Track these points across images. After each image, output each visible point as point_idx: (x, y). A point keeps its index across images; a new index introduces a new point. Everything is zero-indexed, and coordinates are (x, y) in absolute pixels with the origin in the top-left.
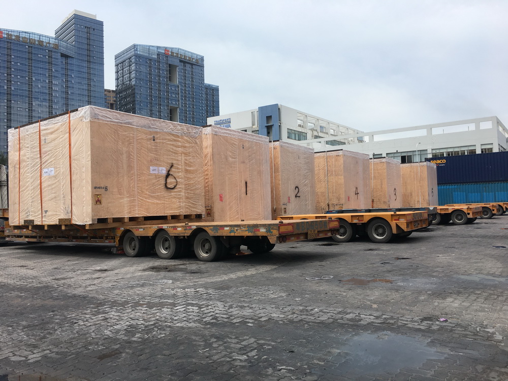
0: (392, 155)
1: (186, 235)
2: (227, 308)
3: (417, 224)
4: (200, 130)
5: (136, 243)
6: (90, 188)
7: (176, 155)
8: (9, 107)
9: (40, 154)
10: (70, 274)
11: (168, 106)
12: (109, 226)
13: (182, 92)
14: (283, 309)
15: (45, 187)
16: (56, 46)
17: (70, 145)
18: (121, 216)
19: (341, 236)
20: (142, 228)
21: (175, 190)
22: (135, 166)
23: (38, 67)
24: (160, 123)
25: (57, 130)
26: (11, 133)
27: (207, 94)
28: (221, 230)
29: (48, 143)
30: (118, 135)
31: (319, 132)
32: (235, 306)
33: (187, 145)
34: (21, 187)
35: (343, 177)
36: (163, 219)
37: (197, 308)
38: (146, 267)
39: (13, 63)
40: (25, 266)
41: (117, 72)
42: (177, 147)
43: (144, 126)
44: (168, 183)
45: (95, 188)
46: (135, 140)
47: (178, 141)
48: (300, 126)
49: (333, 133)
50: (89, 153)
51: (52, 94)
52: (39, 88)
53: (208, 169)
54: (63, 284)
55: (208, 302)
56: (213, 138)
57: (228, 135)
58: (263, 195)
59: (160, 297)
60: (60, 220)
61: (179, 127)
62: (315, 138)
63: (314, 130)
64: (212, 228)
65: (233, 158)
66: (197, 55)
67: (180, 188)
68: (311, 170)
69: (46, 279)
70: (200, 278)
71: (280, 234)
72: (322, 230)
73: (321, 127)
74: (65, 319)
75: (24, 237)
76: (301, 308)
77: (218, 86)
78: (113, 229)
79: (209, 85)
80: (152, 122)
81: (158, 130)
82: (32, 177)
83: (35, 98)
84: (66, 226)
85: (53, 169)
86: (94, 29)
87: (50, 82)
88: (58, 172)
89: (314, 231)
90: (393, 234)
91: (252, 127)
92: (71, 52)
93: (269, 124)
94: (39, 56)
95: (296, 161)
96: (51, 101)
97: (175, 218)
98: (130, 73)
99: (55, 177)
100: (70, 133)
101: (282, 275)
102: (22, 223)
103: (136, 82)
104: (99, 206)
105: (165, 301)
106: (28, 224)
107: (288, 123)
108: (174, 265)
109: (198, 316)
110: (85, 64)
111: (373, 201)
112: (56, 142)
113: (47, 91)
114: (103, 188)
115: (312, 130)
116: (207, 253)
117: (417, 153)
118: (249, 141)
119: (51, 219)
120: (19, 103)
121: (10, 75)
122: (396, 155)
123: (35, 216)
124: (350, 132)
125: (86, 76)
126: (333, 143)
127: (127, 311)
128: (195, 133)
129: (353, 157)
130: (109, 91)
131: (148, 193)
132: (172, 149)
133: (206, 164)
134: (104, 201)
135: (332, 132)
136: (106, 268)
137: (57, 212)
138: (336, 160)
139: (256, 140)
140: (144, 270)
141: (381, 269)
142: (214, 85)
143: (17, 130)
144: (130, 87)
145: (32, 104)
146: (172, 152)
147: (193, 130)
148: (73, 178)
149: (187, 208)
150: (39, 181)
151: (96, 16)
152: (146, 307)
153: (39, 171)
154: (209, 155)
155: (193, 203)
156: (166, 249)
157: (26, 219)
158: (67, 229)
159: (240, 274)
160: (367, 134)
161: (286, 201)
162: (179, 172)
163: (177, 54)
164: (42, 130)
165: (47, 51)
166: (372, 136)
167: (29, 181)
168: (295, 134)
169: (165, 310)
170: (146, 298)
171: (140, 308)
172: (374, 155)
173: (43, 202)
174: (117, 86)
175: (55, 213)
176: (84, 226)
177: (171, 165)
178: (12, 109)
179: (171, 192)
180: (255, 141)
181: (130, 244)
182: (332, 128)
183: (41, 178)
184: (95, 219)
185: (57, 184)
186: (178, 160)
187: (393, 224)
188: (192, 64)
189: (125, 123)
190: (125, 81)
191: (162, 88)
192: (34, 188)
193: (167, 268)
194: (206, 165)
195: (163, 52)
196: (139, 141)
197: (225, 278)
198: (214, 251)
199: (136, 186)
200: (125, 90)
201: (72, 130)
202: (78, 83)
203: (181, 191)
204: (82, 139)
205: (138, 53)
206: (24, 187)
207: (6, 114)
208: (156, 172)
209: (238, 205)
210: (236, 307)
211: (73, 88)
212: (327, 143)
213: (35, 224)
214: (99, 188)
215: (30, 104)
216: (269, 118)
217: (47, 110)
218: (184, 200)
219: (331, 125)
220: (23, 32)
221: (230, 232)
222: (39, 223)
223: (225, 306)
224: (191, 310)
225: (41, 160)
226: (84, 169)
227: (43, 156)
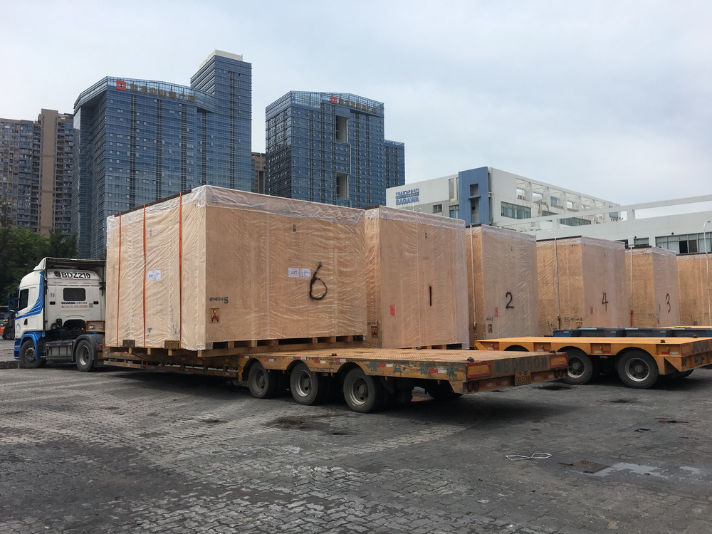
0: (666, 240)
1: (332, 371)
2: (367, 511)
3: (700, 359)
4: (361, 214)
5: (265, 379)
6: (204, 300)
7: (327, 251)
8: (133, 179)
9: (144, 251)
10: (166, 427)
11: (334, 173)
12: (230, 353)
13: (353, 154)
14: (456, 521)
15: (149, 297)
16: (192, 98)
17: (181, 239)
18: (247, 338)
19: (574, 374)
20: (272, 357)
21: (324, 301)
22: (268, 268)
23: (169, 127)
24: (303, 206)
25: (166, 218)
26: (110, 221)
27: (387, 155)
28: (381, 368)
29: (154, 236)
30: (244, 225)
31: (549, 205)
32: (380, 508)
33: (342, 236)
34: (120, 295)
35: (581, 277)
36: (305, 343)
37: (322, 508)
38: (273, 418)
39: (138, 122)
40: (115, 408)
41: (268, 130)
42: (327, 239)
43: (281, 211)
44: (314, 291)
45: (211, 299)
46: (268, 231)
47: (329, 230)
48: (520, 197)
49: (571, 207)
50: (204, 250)
51: (185, 161)
52: (169, 154)
53: (373, 269)
54: (151, 445)
55: (342, 495)
56: (381, 225)
57: (403, 220)
58: (457, 306)
59: (274, 481)
60: (167, 342)
61: (330, 211)
62: (543, 215)
63: (542, 203)
64: (368, 363)
65: (411, 252)
66: (375, 102)
67: (331, 298)
68: (532, 268)
69: (132, 435)
70: (343, 445)
71: (467, 379)
72: (538, 370)
73: (552, 198)
74: (127, 515)
75: (125, 361)
76: (486, 520)
77: (403, 144)
78: (236, 358)
79: (391, 143)
80: (293, 205)
81: (301, 216)
82: (134, 282)
83: (165, 167)
84: (173, 350)
85: (159, 271)
86: (239, 74)
87: (184, 146)
88: (165, 276)
89: (525, 373)
90: (660, 376)
91: (450, 201)
92: (211, 106)
93: (474, 196)
94: (171, 111)
95: (507, 255)
96: (183, 170)
97: (324, 341)
98: (285, 130)
99: (162, 282)
100: (181, 223)
101: (469, 446)
102: (121, 344)
103: (292, 141)
104: (215, 325)
105: (279, 489)
106: (129, 344)
107: (502, 194)
108: (314, 417)
109: (320, 525)
110: (228, 121)
111: (632, 313)
112: (164, 234)
113: (180, 158)
114: (222, 299)
115: (539, 203)
116: (362, 399)
117: (705, 236)
118: (435, 227)
119: (156, 342)
120: (145, 173)
121: (135, 138)
122: (670, 239)
123: (136, 335)
124: (597, 206)
125: (228, 136)
126: (572, 222)
127: (219, 506)
128: (353, 218)
129: (600, 247)
130: (258, 155)
131: (284, 305)
132: (321, 242)
133: (372, 261)
134: (222, 317)
135: (569, 205)
136: (218, 416)
137: (162, 331)
138: (572, 252)
139: (446, 225)
140: (268, 425)
141: (634, 442)
142: (399, 143)
143: (118, 218)
144: (285, 149)
145: (160, 175)
146: (320, 246)
147: (351, 213)
148: (184, 285)
149: (341, 326)
150: (142, 288)
151: (242, 56)
152: (247, 500)
153: (143, 274)
154: (375, 248)
155: (349, 320)
156: (305, 389)
157: (125, 339)
158: (175, 355)
159: (404, 441)
160: (625, 208)
161: (491, 313)
162: (329, 275)
163: (348, 102)
164: (148, 219)
165: (180, 105)
166: (632, 210)
167: (130, 287)
168: (513, 210)
169: (273, 507)
170: (253, 481)
171: (239, 501)
172: (635, 239)
173: (146, 316)
174: (268, 148)
175: (160, 332)
176: (196, 352)
177: (318, 265)
178: (136, 182)
179: (317, 304)
180: (443, 226)
181: (258, 379)
182: (570, 199)
183: (144, 283)
184: (210, 344)
185: (164, 292)
186: (329, 258)
187: (660, 359)
188: (367, 115)
189: (253, 208)
190: (278, 141)
191: (326, 149)
192: (136, 298)
193: (301, 423)
194: (371, 263)
195: (329, 100)
196: (273, 232)
197: (380, 447)
198: (371, 397)
199: (268, 295)
200: (279, 153)
201: (183, 218)
202: (219, 146)
203: (333, 302)
204: (196, 230)
205: (296, 102)
206: (123, 295)
207: (128, 188)
208: (297, 276)
209: (418, 321)
210: (383, 510)
211: (212, 152)
212: (562, 221)
213: (136, 346)
214: (216, 299)
215: (158, 175)
216: (474, 187)
217: (180, 182)
218: (337, 314)
219: (568, 195)
220: (150, 82)
221: (395, 372)
222: (141, 345)
223: (365, 508)
224: (312, 511)
225: (145, 259)
226: (197, 272)
227: (148, 253)
